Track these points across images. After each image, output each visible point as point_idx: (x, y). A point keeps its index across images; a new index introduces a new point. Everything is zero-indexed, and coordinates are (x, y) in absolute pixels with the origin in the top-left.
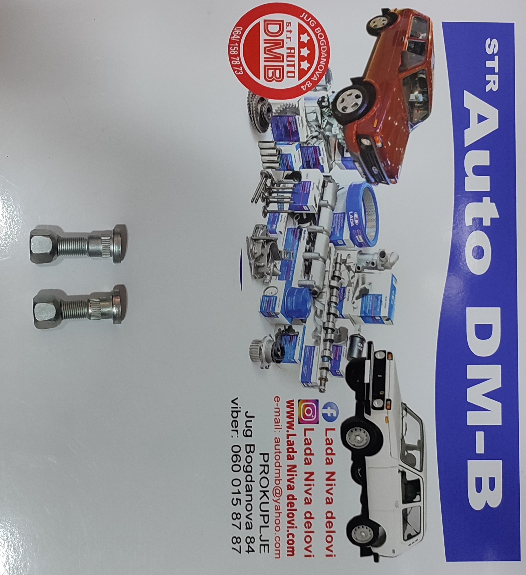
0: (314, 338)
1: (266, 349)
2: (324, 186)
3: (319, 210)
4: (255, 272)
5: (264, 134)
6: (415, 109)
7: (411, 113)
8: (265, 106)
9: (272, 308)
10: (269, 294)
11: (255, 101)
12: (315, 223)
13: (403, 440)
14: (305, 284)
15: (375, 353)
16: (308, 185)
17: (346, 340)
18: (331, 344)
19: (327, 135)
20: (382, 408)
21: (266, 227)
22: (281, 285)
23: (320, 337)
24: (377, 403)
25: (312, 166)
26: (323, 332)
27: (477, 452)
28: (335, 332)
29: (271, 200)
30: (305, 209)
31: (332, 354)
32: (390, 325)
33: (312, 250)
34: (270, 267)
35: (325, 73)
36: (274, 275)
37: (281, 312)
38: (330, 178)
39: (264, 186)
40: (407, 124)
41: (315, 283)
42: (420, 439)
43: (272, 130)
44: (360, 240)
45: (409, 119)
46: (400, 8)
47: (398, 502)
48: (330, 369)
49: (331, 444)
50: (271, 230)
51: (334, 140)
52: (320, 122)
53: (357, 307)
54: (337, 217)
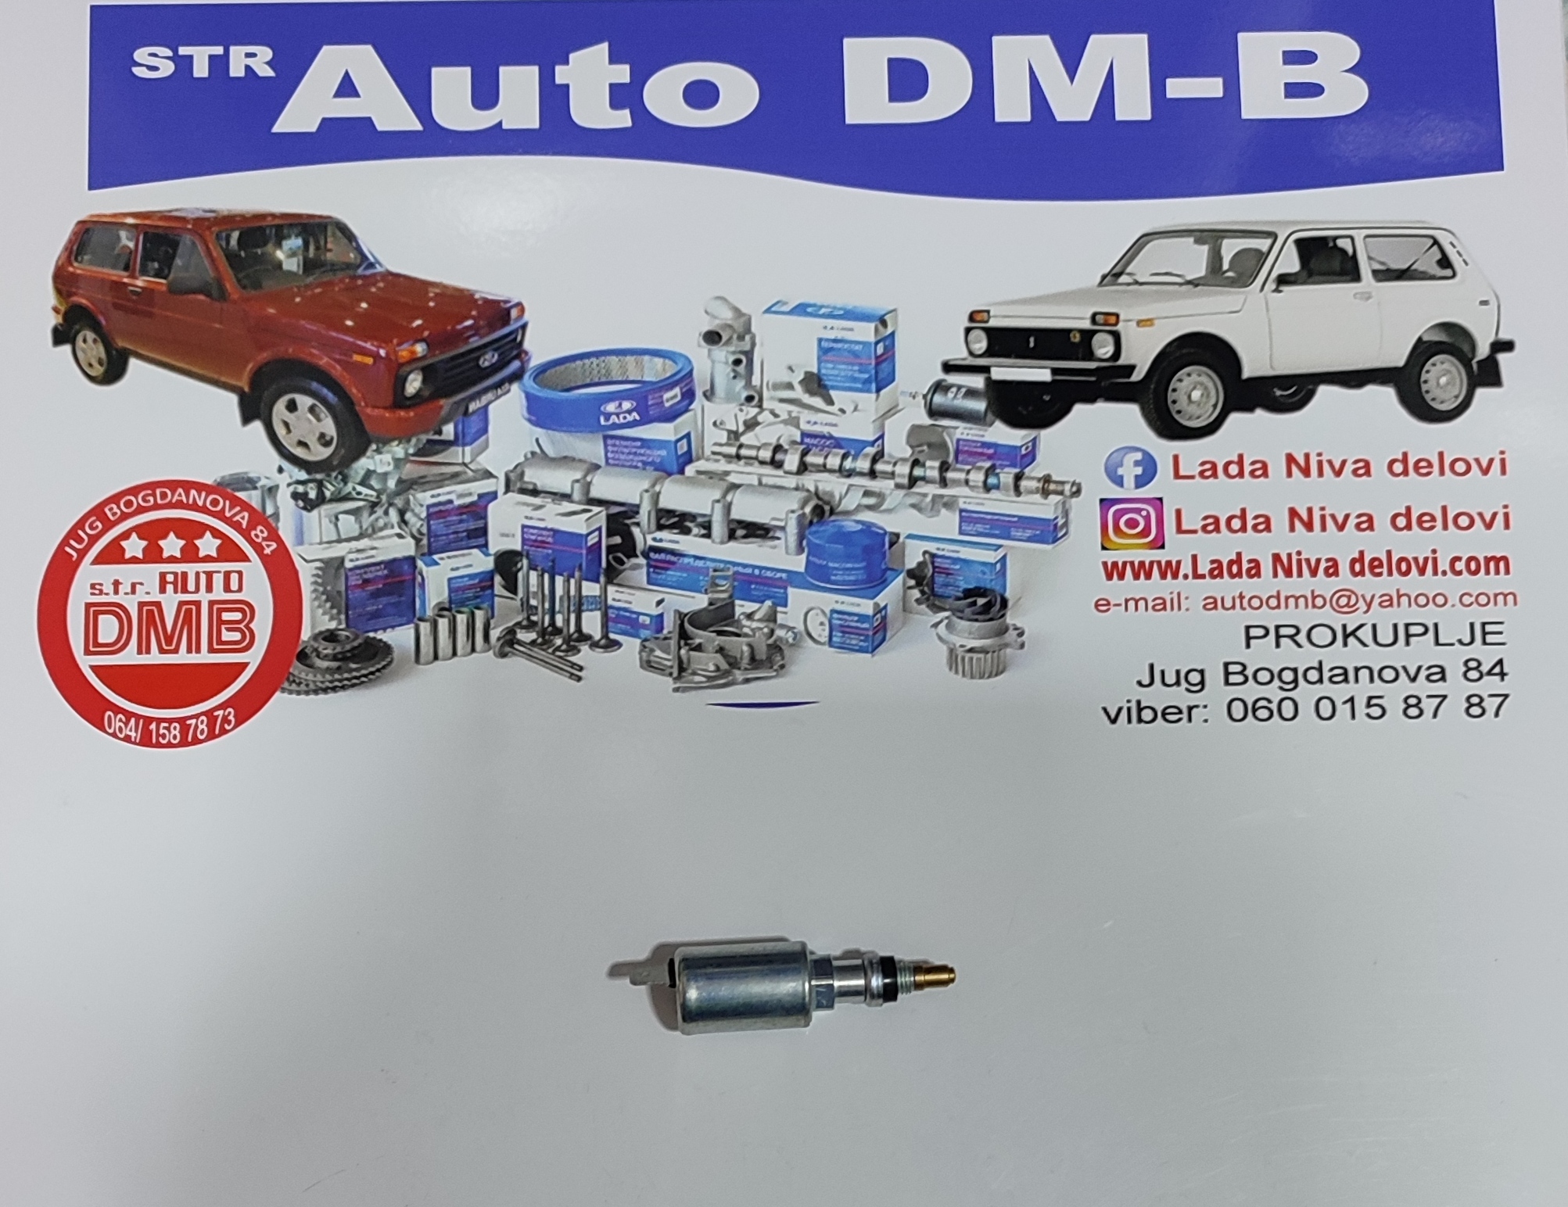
0: (939, 511)
1: (972, 636)
2: (535, 492)
3: (600, 502)
4: (767, 668)
5: (395, 649)
6: (323, 258)
7: (334, 267)
8: (320, 649)
9: (863, 623)
10: (824, 630)
11: (307, 675)
12: (631, 514)
13: (1196, 282)
14: (796, 537)
15: (971, 353)
16: (532, 534)
17: (940, 429)
18: (951, 469)
19: (396, 485)
20: (1117, 337)
21: (646, 640)
22: (799, 599)
23: (935, 497)
24: (1103, 348)
25: (480, 524)
26: (921, 488)
27: (1220, 94)
28: (921, 459)
29: (572, 629)
30: (596, 539)
31: (979, 464)
32: (896, 317)
33: (706, 519)
34: (753, 630)
35: (229, 490)
36: (773, 618)
37: (873, 598)
38: (512, 476)
39: (536, 649)
40: (364, 277)
41: (793, 512)
42: (1191, 240)
43: (384, 629)
44: (675, 396)
45: (351, 272)
46: (50, 298)
47: (1355, 295)
48: (1017, 470)
49: (1214, 466)
50: (653, 627)
51: (408, 466)
52: (361, 504)
53: (853, 402)
54: (617, 456)
